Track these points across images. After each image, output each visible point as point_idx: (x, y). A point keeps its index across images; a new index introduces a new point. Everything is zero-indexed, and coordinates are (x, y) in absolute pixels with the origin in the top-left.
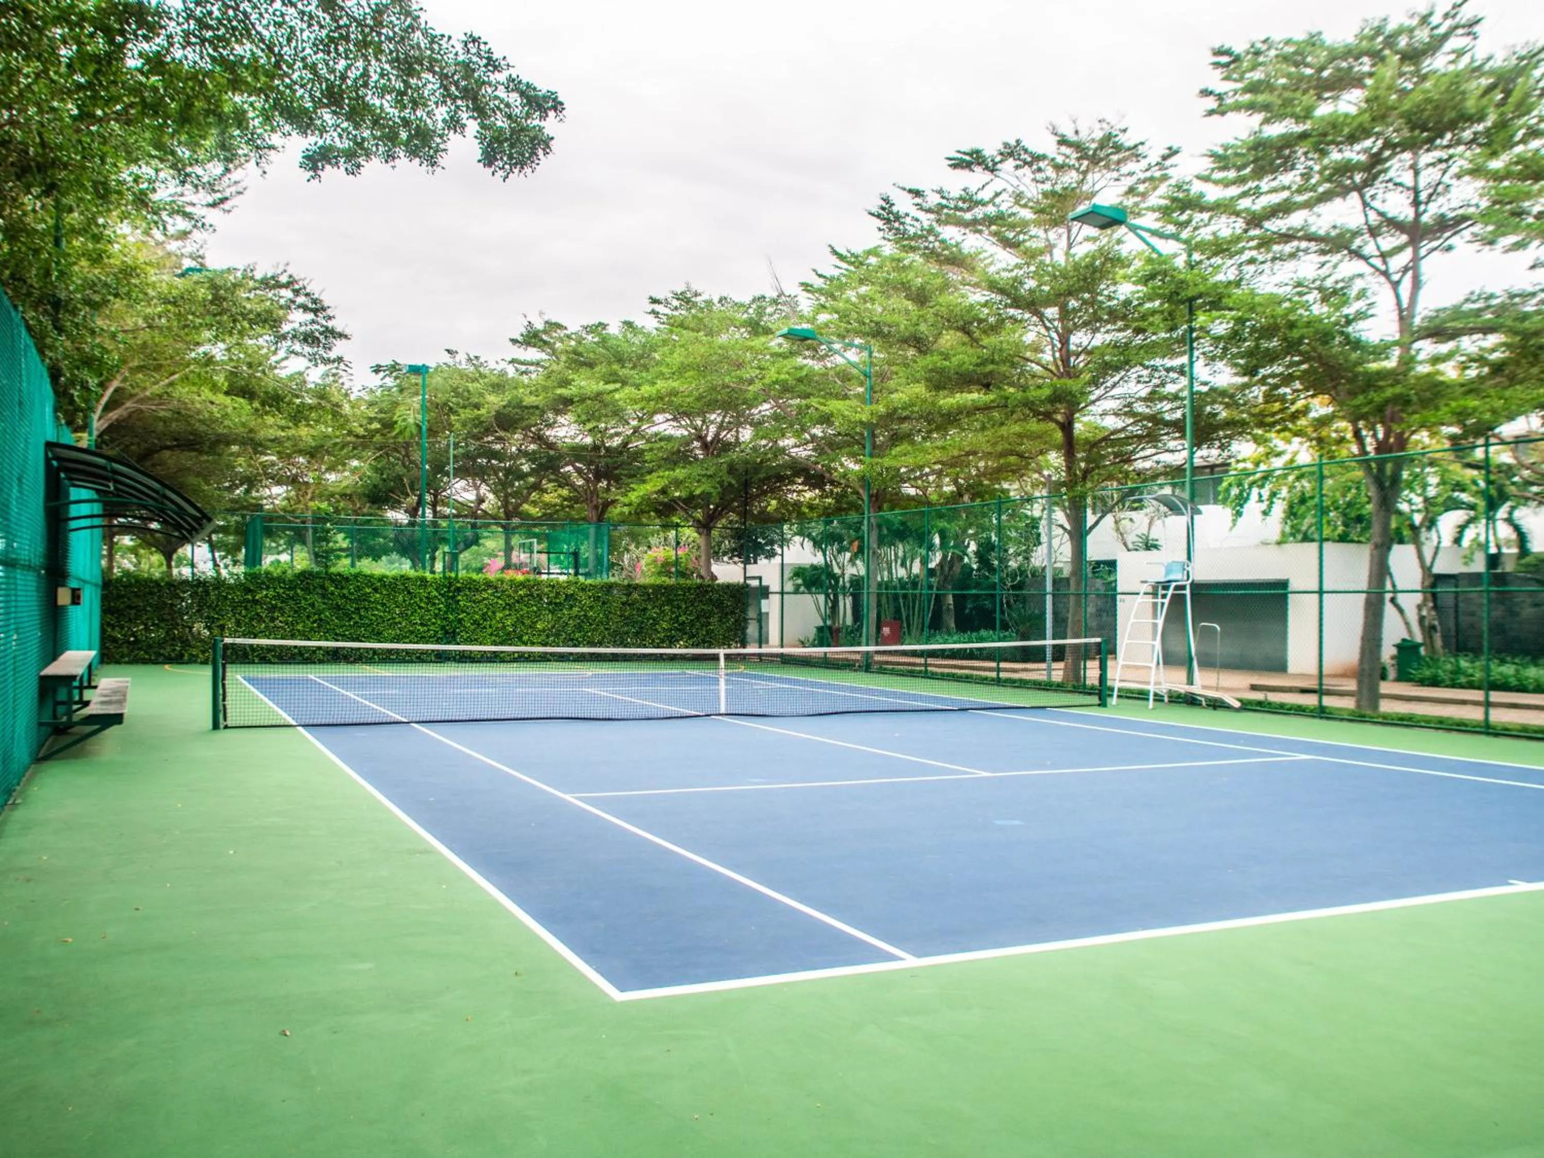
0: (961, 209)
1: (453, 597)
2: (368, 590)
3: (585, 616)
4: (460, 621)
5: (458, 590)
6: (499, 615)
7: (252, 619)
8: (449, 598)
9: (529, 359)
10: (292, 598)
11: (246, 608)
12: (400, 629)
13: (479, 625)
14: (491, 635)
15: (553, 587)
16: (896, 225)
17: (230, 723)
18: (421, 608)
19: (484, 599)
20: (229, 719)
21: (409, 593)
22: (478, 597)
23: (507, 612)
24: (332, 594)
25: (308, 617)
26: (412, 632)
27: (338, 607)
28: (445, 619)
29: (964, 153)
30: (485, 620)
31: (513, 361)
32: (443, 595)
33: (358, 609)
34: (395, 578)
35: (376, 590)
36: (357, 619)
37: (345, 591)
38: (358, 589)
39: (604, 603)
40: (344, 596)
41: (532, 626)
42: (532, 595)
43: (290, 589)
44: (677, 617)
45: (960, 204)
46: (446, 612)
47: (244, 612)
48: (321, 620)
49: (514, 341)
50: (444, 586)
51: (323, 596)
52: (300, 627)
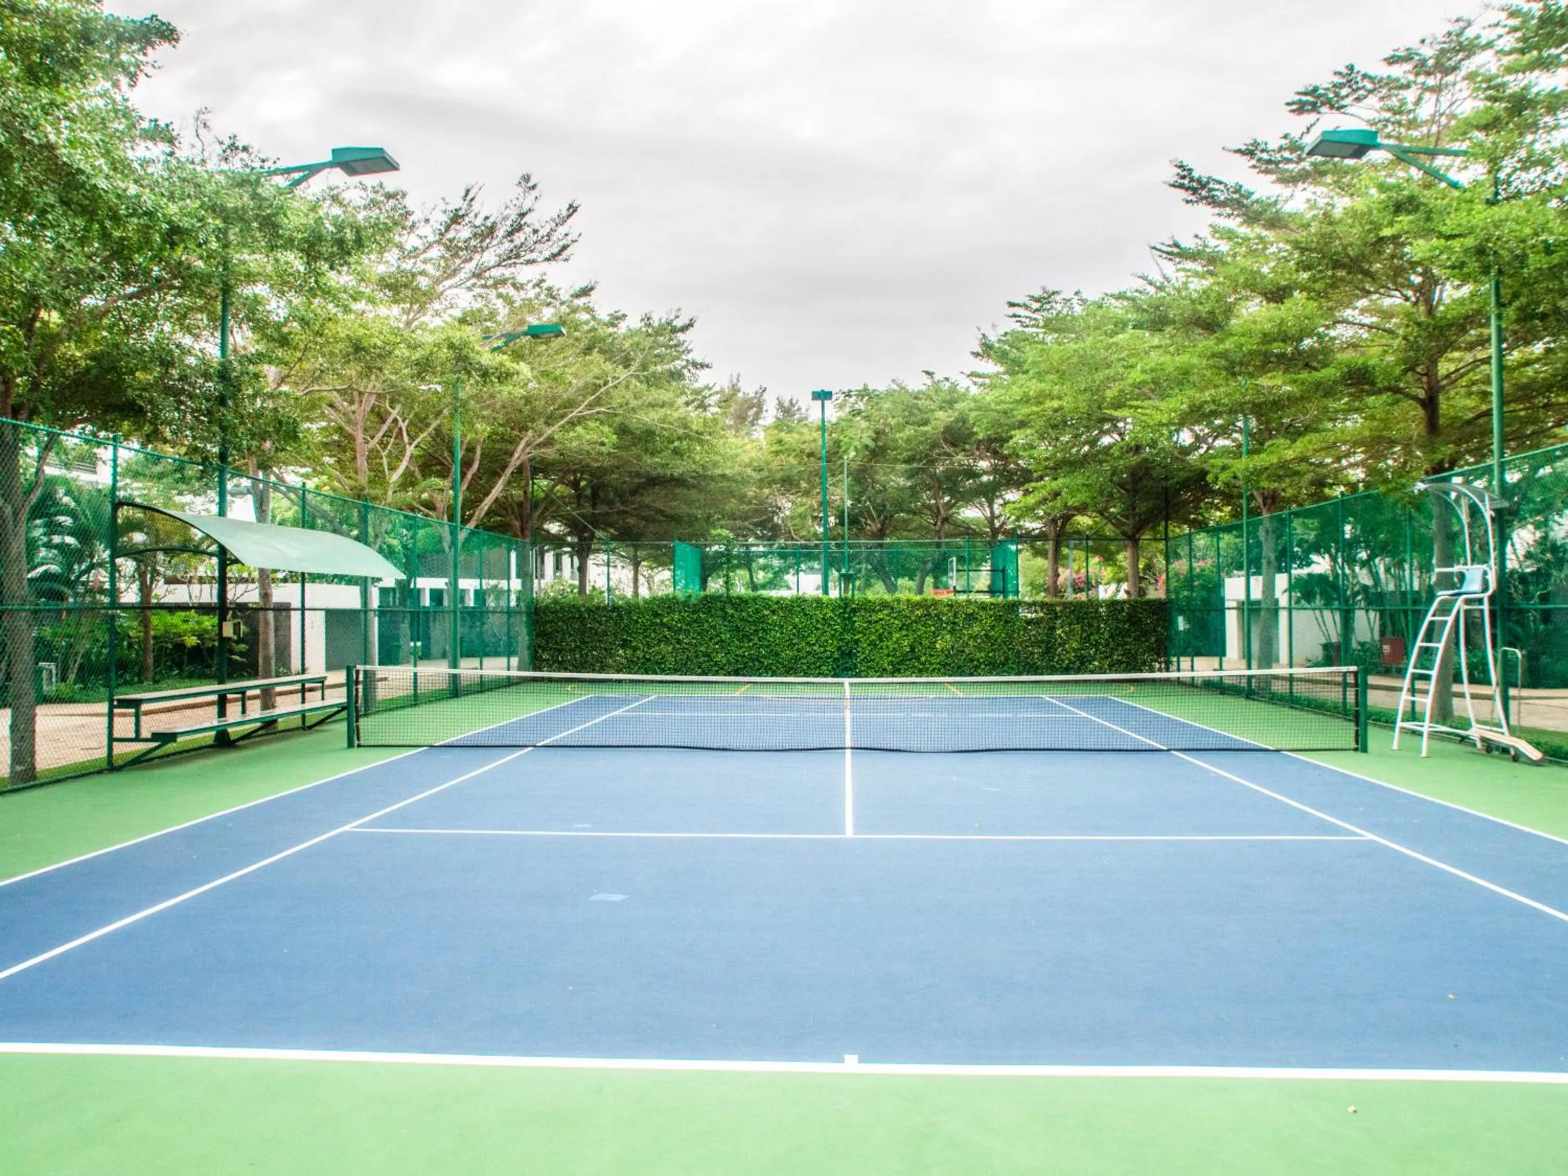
0: (1289, 161)
1: (849, 618)
2: (766, 612)
3: (986, 635)
4: (857, 642)
5: (854, 611)
6: (896, 635)
7: (660, 641)
8: (845, 619)
9: (986, 372)
10: (695, 621)
11: (655, 631)
12: (798, 651)
13: (875, 645)
14: (888, 655)
15: (952, 606)
16: (1204, 193)
17: (362, 742)
18: (817, 629)
19: (881, 620)
20: (362, 738)
21: (806, 614)
22: (874, 618)
23: (904, 633)
24: (732, 616)
25: (711, 639)
26: (809, 653)
27: (737, 629)
28: (841, 640)
29: (1305, 94)
30: (882, 641)
31: (972, 374)
32: (839, 616)
33: (756, 631)
34: (792, 601)
35: (773, 612)
36: (756, 640)
37: (744, 614)
38: (757, 611)
39: (1006, 622)
40: (743, 619)
41: (932, 646)
42: (929, 615)
43: (694, 612)
44: (1089, 636)
45: (1286, 154)
46: (841, 634)
47: (653, 635)
48: (722, 641)
49: (976, 355)
50: (840, 607)
51: (724, 619)
52: (703, 649)
